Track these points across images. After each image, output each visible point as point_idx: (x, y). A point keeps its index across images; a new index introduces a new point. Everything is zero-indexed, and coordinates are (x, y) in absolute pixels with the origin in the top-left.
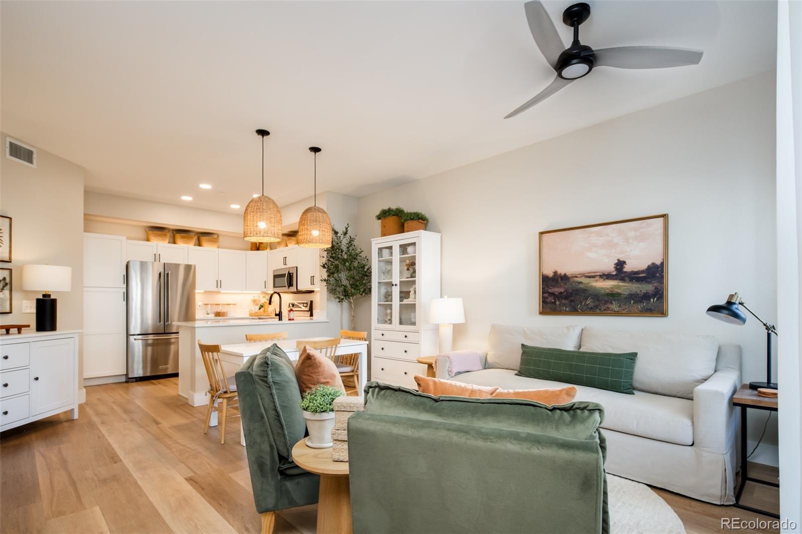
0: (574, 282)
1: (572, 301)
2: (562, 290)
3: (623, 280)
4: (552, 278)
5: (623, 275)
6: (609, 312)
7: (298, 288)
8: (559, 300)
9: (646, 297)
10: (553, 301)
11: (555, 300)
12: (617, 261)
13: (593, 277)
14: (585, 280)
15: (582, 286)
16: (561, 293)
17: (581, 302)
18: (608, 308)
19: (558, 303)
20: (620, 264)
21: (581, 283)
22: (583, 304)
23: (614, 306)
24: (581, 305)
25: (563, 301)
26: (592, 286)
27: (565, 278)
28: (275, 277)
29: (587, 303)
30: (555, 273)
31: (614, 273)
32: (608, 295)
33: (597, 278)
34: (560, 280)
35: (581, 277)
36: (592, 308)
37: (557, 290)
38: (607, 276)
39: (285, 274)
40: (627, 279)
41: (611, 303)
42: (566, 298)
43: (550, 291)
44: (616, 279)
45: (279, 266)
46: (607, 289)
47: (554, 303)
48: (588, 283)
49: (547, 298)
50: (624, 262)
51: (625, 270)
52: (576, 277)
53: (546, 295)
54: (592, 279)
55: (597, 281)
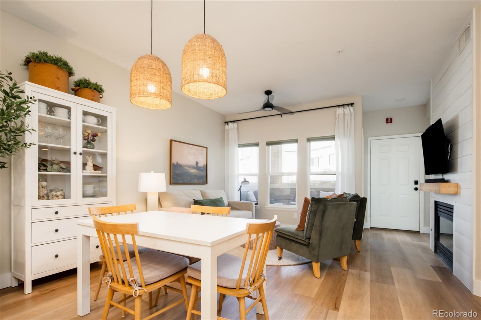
0: (184, 168)
1: (183, 178)
2: (180, 172)
3: (197, 170)
4: (176, 165)
5: (197, 168)
6: (194, 183)
9: (201, 177)
10: (176, 177)
11: (177, 177)
12: (196, 162)
13: (190, 167)
14: (188, 169)
15: (186, 171)
16: (179, 174)
18: (194, 181)
19: (178, 178)
21: (186, 169)
22: (187, 179)
23: (196, 181)
26: (189, 171)
27: (181, 166)
30: (177, 163)
31: (195, 167)
32: (194, 176)
34: (179, 167)
36: (189, 181)
37: (178, 172)
42: (181, 176)
43: (175, 172)
46: (194, 173)
47: (177, 178)
49: (174, 176)
50: (198, 163)
51: (198, 166)
52: (185, 166)
53: (174, 174)
55: (191, 169)
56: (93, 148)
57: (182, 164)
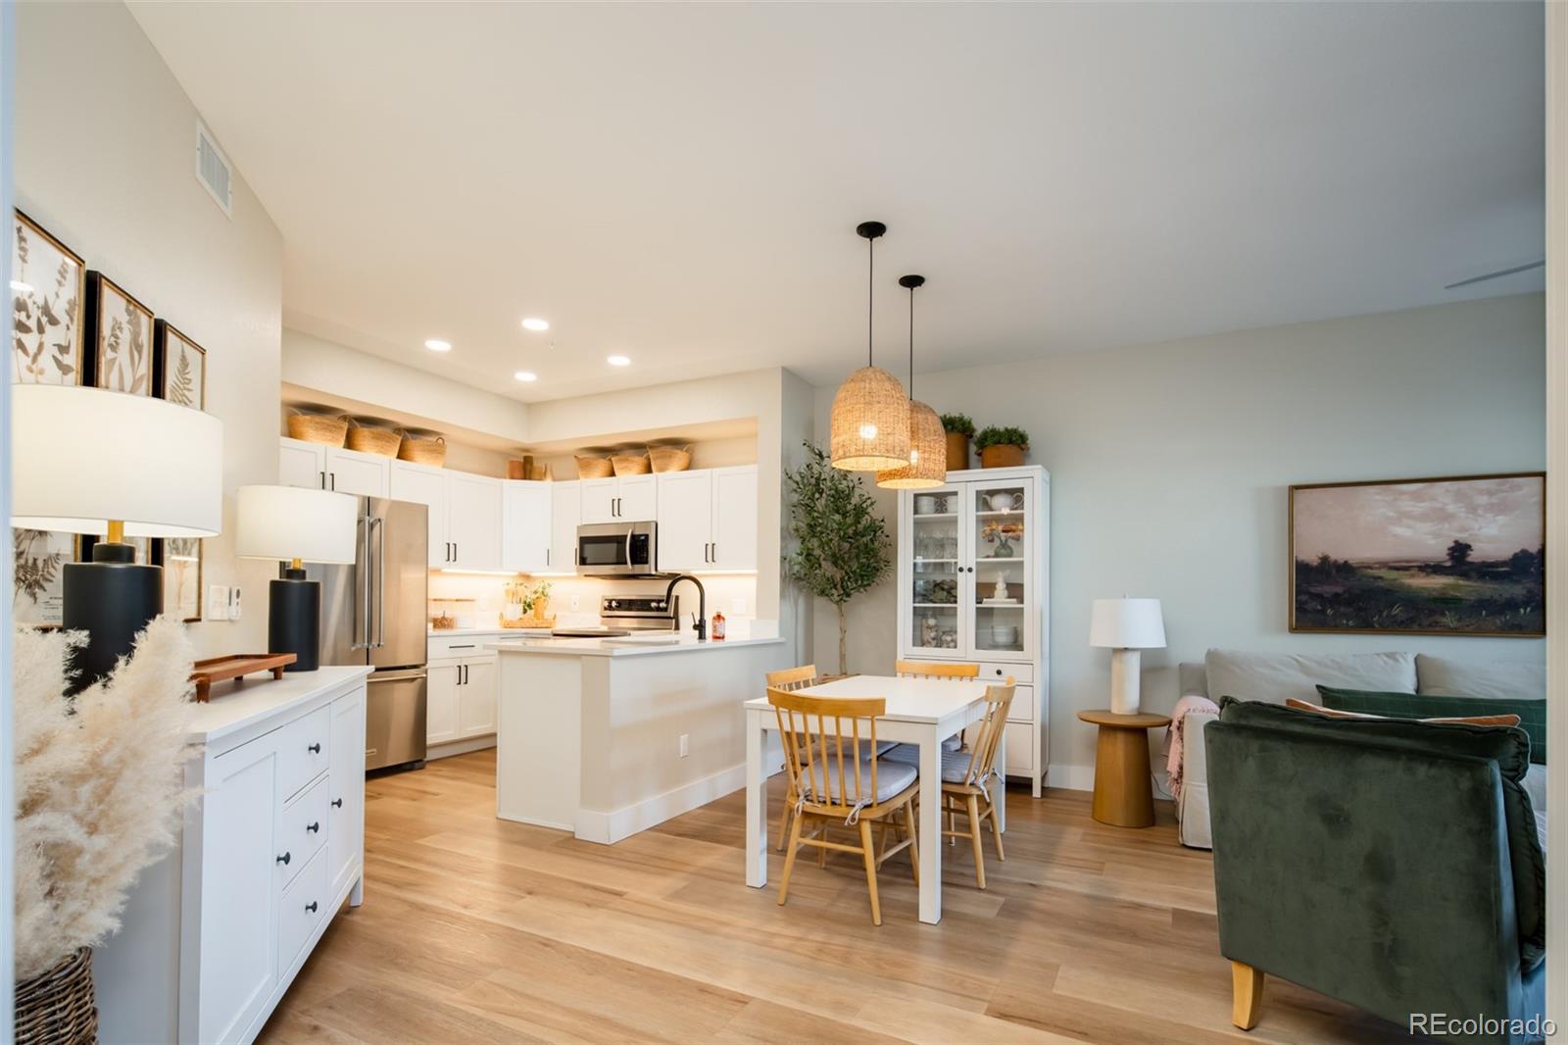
0: (1365, 576)
1: (1360, 609)
2: (1339, 590)
3: (1465, 575)
4: (1316, 567)
5: (1465, 568)
6: (1438, 629)
7: (659, 568)
8: (1332, 608)
9: (1511, 605)
10: (1319, 607)
11: (1323, 606)
12: (1452, 544)
13: (1404, 569)
14: (1388, 574)
15: (1381, 584)
16: (1336, 595)
17: (1381, 612)
18: (1437, 623)
19: (1329, 612)
20: (1460, 550)
21: (1381, 578)
22: (1385, 614)
23: (1449, 620)
24: (1380, 616)
25: (1342, 609)
26: (1403, 584)
27: (1346, 569)
28: (584, 541)
29: (1394, 613)
30: (1324, 558)
31: (1449, 564)
32: (1435, 600)
33: (1413, 572)
34: (1334, 571)
35: (1380, 568)
36: (1402, 622)
37: (1328, 590)
38: (1434, 569)
39: (626, 536)
40: (1473, 574)
41: (1443, 614)
42: (1349, 603)
43: (1312, 590)
44: (1452, 575)
45: (600, 518)
46: (1434, 590)
47: (1323, 612)
48: (1395, 580)
49: (1306, 602)
50: (1468, 547)
51: (1469, 559)
52: (1371, 568)
53: (1304, 598)
54: (1401, 572)
55: (1412, 576)
56: (1010, 556)
57: (1351, 562)
